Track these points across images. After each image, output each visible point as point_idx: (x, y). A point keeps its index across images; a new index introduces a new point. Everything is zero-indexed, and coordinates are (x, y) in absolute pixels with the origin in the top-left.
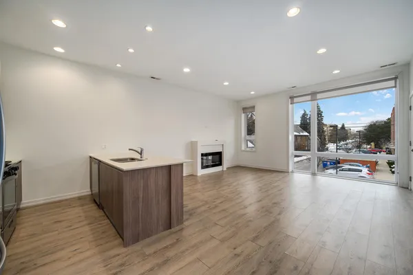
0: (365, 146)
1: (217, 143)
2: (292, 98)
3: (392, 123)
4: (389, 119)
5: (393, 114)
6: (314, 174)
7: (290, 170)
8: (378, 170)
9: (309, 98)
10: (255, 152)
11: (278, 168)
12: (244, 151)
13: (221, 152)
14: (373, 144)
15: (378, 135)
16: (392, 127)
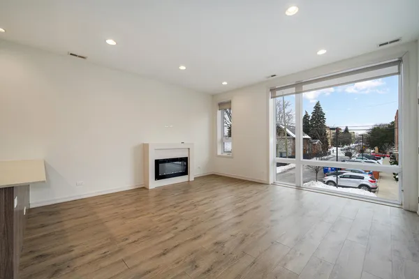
0: (368, 150)
1: (183, 146)
2: (273, 90)
3: (396, 126)
4: (393, 123)
5: (397, 117)
6: (299, 188)
7: (271, 182)
8: (381, 177)
9: (293, 90)
10: (232, 158)
11: (257, 179)
12: (220, 156)
13: (187, 158)
14: (376, 148)
15: (382, 139)
16: (396, 130)
